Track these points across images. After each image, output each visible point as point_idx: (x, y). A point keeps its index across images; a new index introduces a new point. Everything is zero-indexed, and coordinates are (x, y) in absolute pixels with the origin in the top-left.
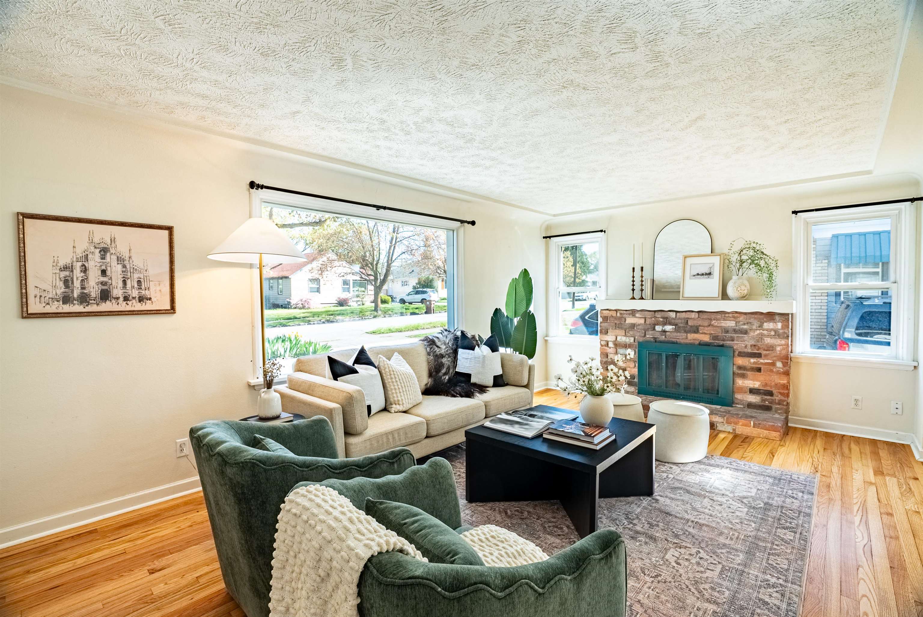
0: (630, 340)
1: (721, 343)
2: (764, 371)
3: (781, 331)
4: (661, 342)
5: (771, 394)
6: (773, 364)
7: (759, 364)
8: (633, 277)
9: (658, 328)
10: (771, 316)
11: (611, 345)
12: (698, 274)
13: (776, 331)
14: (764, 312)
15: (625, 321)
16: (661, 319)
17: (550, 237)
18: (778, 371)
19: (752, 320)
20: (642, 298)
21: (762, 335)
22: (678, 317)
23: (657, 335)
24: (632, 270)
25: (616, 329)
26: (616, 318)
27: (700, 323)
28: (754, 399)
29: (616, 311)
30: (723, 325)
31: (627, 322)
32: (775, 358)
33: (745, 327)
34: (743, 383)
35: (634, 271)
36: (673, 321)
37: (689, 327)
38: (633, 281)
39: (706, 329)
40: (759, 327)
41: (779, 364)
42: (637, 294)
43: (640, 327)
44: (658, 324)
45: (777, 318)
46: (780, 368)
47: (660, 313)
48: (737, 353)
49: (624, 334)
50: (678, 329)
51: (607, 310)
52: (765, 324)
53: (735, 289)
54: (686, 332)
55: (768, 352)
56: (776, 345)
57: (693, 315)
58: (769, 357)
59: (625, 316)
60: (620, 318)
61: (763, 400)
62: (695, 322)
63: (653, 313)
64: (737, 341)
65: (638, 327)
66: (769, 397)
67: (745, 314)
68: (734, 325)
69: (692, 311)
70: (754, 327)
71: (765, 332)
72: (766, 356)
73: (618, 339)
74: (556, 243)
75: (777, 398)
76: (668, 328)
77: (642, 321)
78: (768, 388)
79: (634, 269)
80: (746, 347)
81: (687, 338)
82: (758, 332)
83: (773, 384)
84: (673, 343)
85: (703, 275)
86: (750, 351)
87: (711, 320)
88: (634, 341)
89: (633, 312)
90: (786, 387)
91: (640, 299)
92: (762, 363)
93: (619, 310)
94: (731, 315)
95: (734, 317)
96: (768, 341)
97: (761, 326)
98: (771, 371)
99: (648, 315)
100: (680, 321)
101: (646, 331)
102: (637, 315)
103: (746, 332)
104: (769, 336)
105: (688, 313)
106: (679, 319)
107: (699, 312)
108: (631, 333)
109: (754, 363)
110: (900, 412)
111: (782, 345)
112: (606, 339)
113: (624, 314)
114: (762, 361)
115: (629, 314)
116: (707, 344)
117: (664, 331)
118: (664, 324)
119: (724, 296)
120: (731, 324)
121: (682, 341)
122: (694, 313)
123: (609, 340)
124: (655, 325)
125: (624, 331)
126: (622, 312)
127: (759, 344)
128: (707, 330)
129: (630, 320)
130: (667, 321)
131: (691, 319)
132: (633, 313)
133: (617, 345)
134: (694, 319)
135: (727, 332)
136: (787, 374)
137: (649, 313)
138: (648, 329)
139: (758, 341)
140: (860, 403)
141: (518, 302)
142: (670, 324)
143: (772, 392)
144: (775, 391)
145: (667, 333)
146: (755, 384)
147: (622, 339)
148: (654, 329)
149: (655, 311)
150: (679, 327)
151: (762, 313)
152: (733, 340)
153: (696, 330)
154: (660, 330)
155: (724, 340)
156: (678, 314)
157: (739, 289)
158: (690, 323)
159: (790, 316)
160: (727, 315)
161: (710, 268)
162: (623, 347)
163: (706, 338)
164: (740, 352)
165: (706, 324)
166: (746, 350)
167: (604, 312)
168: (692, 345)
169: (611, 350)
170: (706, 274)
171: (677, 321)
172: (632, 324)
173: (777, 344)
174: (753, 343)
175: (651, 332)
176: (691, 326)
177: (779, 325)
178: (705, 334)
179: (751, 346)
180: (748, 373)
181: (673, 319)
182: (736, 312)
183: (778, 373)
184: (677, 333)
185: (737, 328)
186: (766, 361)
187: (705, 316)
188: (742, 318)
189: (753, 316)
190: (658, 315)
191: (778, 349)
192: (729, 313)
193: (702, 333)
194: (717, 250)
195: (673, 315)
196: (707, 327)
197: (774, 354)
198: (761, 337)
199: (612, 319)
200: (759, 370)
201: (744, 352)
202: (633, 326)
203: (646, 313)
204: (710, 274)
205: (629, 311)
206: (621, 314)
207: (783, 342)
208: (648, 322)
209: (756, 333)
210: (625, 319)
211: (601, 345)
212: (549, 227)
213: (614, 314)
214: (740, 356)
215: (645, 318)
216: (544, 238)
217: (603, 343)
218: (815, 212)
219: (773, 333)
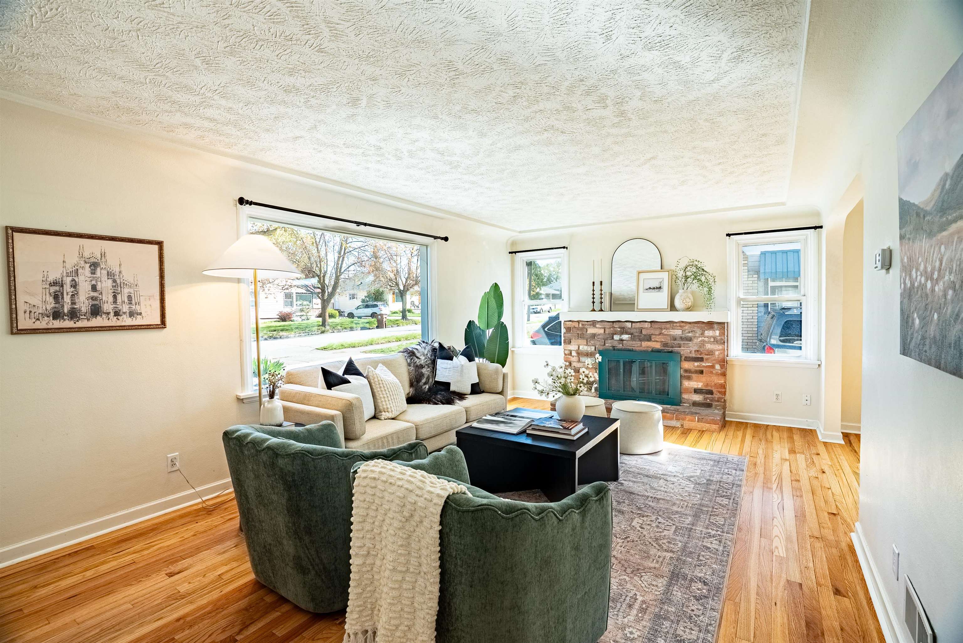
0: (591, 349)
1: (670, 349)
2: (706, 373)
3: (719, 338)
4: (619, 350)
5: (711, 392)
6: (713, 367)
7: (701, 367)
8: (593, 291)
9: (616, 337)
10: (710, 325)
11: (574, 353)
12: (650, 288)
13: (714, 338)
14: (705, 321)
15: (587, 331)
16: (619, 329)
17: (515, 252)
18: (717, 372)
19: (695, 329)
20: (601, 310)
21: (704, 341)
22: (633, 327)
23: (615, 344)
24: (592, 284)
25: (578, 339)
26: (578, 329)
27: (652, 332)
28: (698, 398)
29: (578, 322)
30: (672, 333)
32: (714, 362)
33: (690, 335)
34: (689, 384)
35: (594, 285)
36: (629, 330)
37: (643, 336)
38: (593, 294)
39: (658, 337)
40: (701, 334)
41: (718, 367)
42: (597, 306)
43: (600, 337)
44: (616, 334)
45: (716, 326)
46: (719, 370)
47: (617, 323)
48: (683, 358)
49: (585, 344)
50: (633, 338)
51: (570, 321)
52: (706, 332)
53: (681, 301)
54: (641, 340)
55: (708, 356)
56: (715, 350)
57: (647, 325)
58: (710, 360)
59: (586, 326)
60: (582, 329)
61: (705, 399)
62: (648, 331)
63: (612, 323)
64: (684, 347)
65: (598, 337)
66: (710, 396)
67: (690, 323)
68: (681, 333)
69: (646, 322)
70: (697, 335)
71: (706, 339)
72: (707, 359)
73: (580, 348)
74: (521, 258)
75: (716, 396)
76: (625, 337)
77: (602, 331)
78: (709, 388)
79: (594, 283)
80: (691, 352)
81: (641, 346)
82: (701, 339)
83: (713, 384)
84: (629, 350)
85: (654, 288)
86: (694, 356)
87: (661, 329)
88: (595, 349)
89: (593, 323)
90: (723, 386)
91: (599, 311)
92: (704, 366)
93: (581, 321)
94: (678, 325)
95: (680, 326)
96: (709, 346)
97: (702, 334)
98: (712, 373)
99: (607, 325)
100: (635, 330)
101: (605, 340)
102: (597, 326)
103: (690, 339)
104: (709, 342)
105: (642, 323)
106: (636, 329)
107: (651, 322)
108: (592, 342)
109: (698, 366)
110: (808, 402)
111: (719, 350)
112: (569, 349)
113: (586, 325)
114: (704, 364)
115: (590, 325)
116: (659, 351)
117: (622, 340)
118: (622, 333)
119: (672, 307)
120: (678, 332)
121: (637, 349)
122: (647, 323)
123: (572, 349)
124: (613, 334)
125: (585, 341)
126: (584, 323)
127: (701, 349)
128: (658, 338)
129: (591, 331)
130: (624, 331)
131: (644, 328)
133: (579, 354)
134: (647, 328)
135: (675, 339)
136: (724, 374)
137: (607, 323)
138: (607, 339)
139: (701, 347)
140: (780, 397)
141: (490, 314)
142: (627, 333)
143: (712, 391)
144: (714, 390)
145: (624, 342)
146: (698, 385)
147: (584, 348)
148: (613, 338)
149: (613, 322)
150: (635, 336)
151: (703, 322)
152: (680, 347)
153: (649, 338)
154: (618, 339)
155: (672, 347)
156: (633, 324)
157: (684, 301)
158: (644, 332)
159: (726, 324)
160: (675, 325)
161: (661, 282)
162: (585, 355)
163: (658, 346)
164: (686, 357)
165: (657, 332)
166: (691, 355)
167: (567, 323)
168: (645, 352)
169: (574, 358)
170: (657, 288)
171: (632, 331)
172: (593, 334)
173: (716, 349)
174: (696, 348)
175: (610, 341)
176: (645, 335)
177: (717, 333)
178: (657, 341)
179: (695, 351)
180: (693, 375)
181: (629, 328)
182: (683, 322)
183: (717, 374)
184: (633, 341)
185: (683, 336)
186: (707, 364)
187: (656, 326)
188: (687, 327)
189: (696, 325)
190: (616, 325)
191: (717, 353)
192: (676, 323)
193: (654, 341)
194: (665, 268)
195: (629, 325)
196: (658, 335)
197: (713, 358)
198: (703, 343)
199: (574, 330)
200: (702, 372)
201: (689, 357)
202: (594, 336)
203: (606, 323)
204: (660, 288)
205: (590, 322)
206: (583, 325)
207: (721, 347)
208: (607, 332)
209: (699, 340)
210: (587, 330)
211: (565, 354)
212: (513, 243)
213: (576, 325)
214: (685, 360)
215: (605, 329)
216: (510, 253)
217: (567, 352)
218: (744, 235)
219: (712, 340)
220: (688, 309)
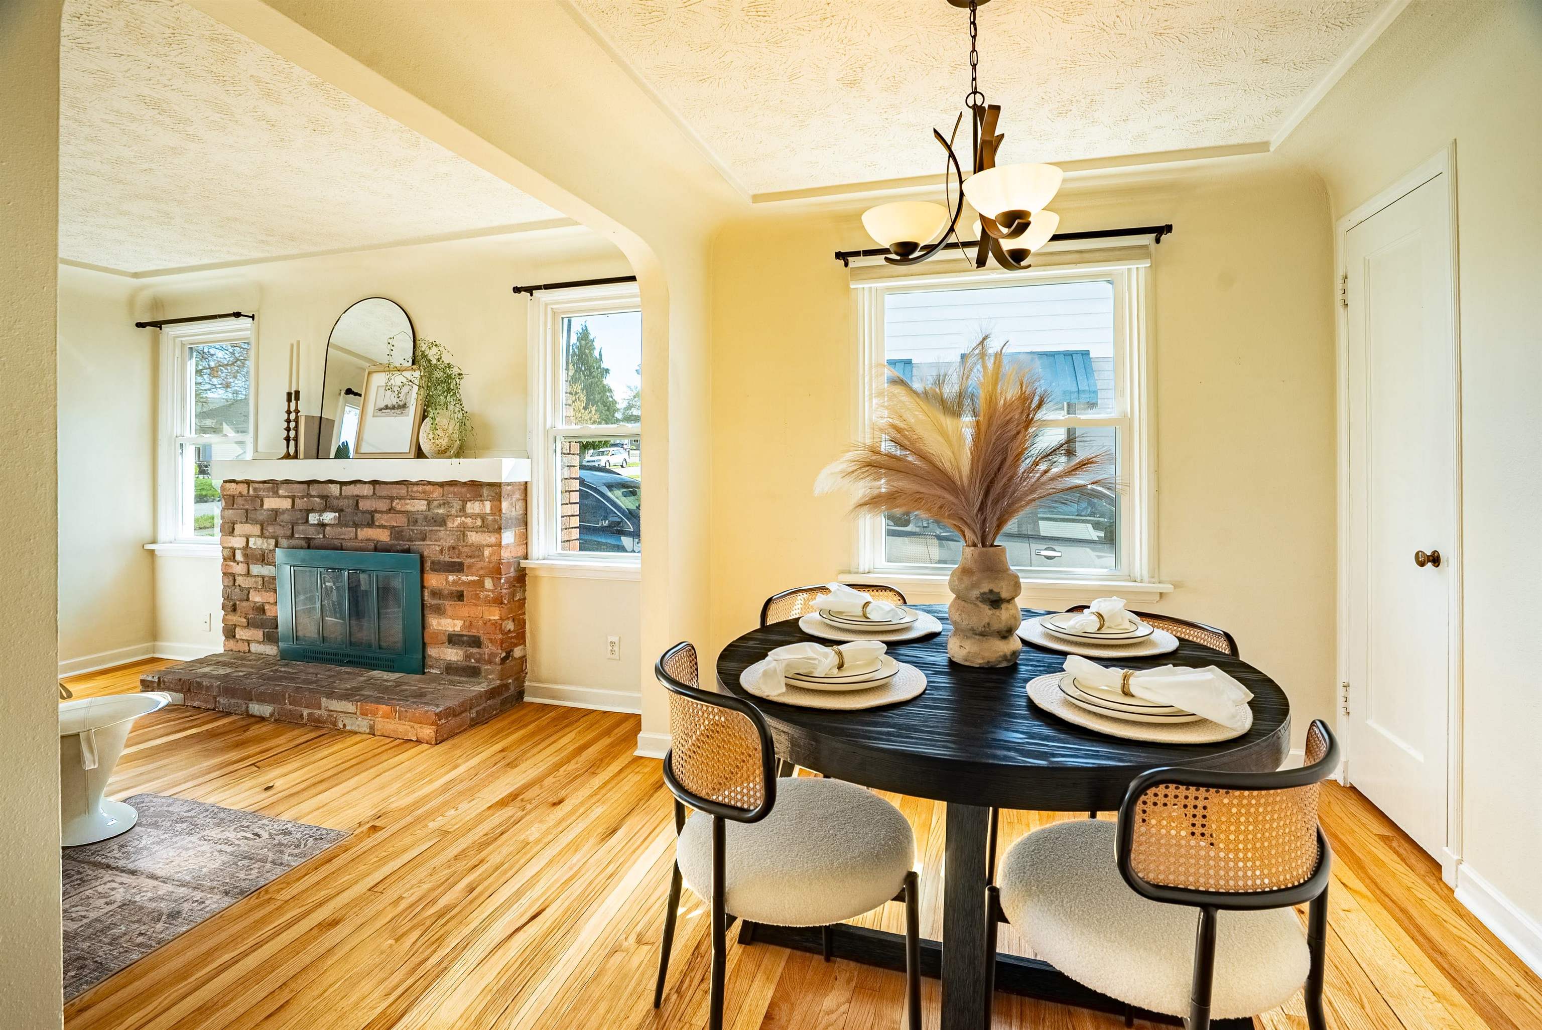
0: (269, 544)
1: (406, 544)
2: (467, 599)
3: (490, 518)
4: (318, 546)
5: (476, 642)
6: (480, 584)
7: (460, 585)
8: (288, 412)
9: (313, 518)
10: (475, 489)
11: (239, 556)
12: (386, 407)
13: (483, 518)
14: (466, 480)
15: (262, 505)
16: (318, 500)
18: (487, 596)
19: (450, 498)
21: (465, 526)
22: (342, 493)
23: (314, 532)
25: (246, 522)
26: (247, 498)
27: (376, 504)
28: (453, 655)
29: (248, 483)
30: (409, 508)
31: (265, 507)
32: (481, 572)
33: (441, 511)
34: (439, 624)
36: (335, 502)
37: (359, 515)
38: (289, 421)
39: (385, 516)
40: (461, 510)
41: (488, 584)
43: (285, 516)
44: (312, 511)
45: (485, 492)
46: (489, 591)
47: (315, 486)
48: (428, 564)
49: (259, 533)
50: (342, 520)
51: (234, 481)
52: (469, 505)
54: (356, 525)
55: (472, 560)
56: (484, 546)
57: (365, 490)
58: (474, 570)
59: (261, 493)
60: (254, 499)
61: (468, 657)
62: (369, 503)
63: (305, 486)
64: (429, 539)
65: (282, 517)
66: (474, 650)
67: (441, 485)
68: (424, 508)
69: (364, 482)
70: (453, 512)
71: (469, 521)
72: (470, 567)
73: (251, 545)
75: (485, 651)
76: (329, 517)
77: (288, 504)
78: (474, 632)
80: (441, 551)
81: (357, 537)
82: (459, 520)
83: (481, 622)
84: (336, 547)
85: (393, 408)
86: (447, 559)
87: (391, 498)
88: (277, 546)
89: (274, 485)
90: (500, 628)
92: (464, 583)
93: (252, 482)
94: (420, 488)
95: (424, 492)
96: (474, 538)
97: (463, 509)
98: (477, 597)
99: (299, 490)
100: (346, 502)
101: (294, 525)
102: (281, 492)
103: (442, 522)
104: (474, 528)
105: (358, 485)
106: (347, 497)
107: (374, 483)
108: (271, 529)
109: (455, 583)
111: (491, 546)
112: (230, 545)
113: (260, 490)
114: (464, 578)
115: (268, 490)
116: (387, 549)
117: (322, 525)
118: (326, 509)
120: (420, 506)
121: (350, 543)
122: (366, 486)
123: (236, 546)
124: (309, 511)
125: (259, 527)
126: (257, 485)
127: (460, 545)
128: (386, 520)
129: (270, 503)
130: (327, 504)
131: (362, 496)
132: (273, 488)
133: (248, 555)
134: (366, 498)
135: (415, 522)
136: (498, 601)
137: (298, 486)
138: (297, 522)
139: (459, 539)
142: (332, 509)
143: (479, 638)
144: (484, 639)
145: (327, 528)
146: (455, 625)
147: (256, 542)
148: (307, 521)
149: (308, 483)
150: (345, 515)
151: (463, 484)
152: (424, 539)
153: (370, 520)
154: (316, 522)
155: (410, 540)
156: (343, 488)
158: (361, 506)
160: (414, 488)
162: (259, 560)
163: (383, 536)
164: (433, 563)
165: (385, 506)
166: (441, 558)
167: (228, 485)
168: (364, 550)
169: (239, 566)
170: (399, 407)
171: (343, 503)
172: (272, 510)
173: (484, 543)
174: (452, 543)
175: (301, 528)
176: (363, 513)
177: (487, 506)
178: (384, 527)
179: (449, 548)
180: (447, 602)
181: (336, 498)
182: (429, 483)
183: (487, 601)
184: (342, 526)
185: (430, 513)
186: (470, 578)
187: (383, 491)
188: (436, 494)
189: (451, 489)
190: (313, 490)
191: (487, 552)
192: (417, 484)
193: (379, 527)
195: (335, 489)
196: (386, 513)
197: (481, 564)
198: (463, 531)
199: (241, 500)
200: (460, 596)
201: (439, 562)
202: (274, 515)
203: (295, 486)
204: (404, 406)
205: (267, 482)
206: (255, 489)
207: (492, 539)
208: (297, 506)
209: (456, 524)
210: (262, 501)
211: (225, 557)
213: (244, 490)
214: (432, 570)
215: (293, 498)
216: (135, 325)
217: (227, 553)
219: (479, 522)
220: (442, 453)
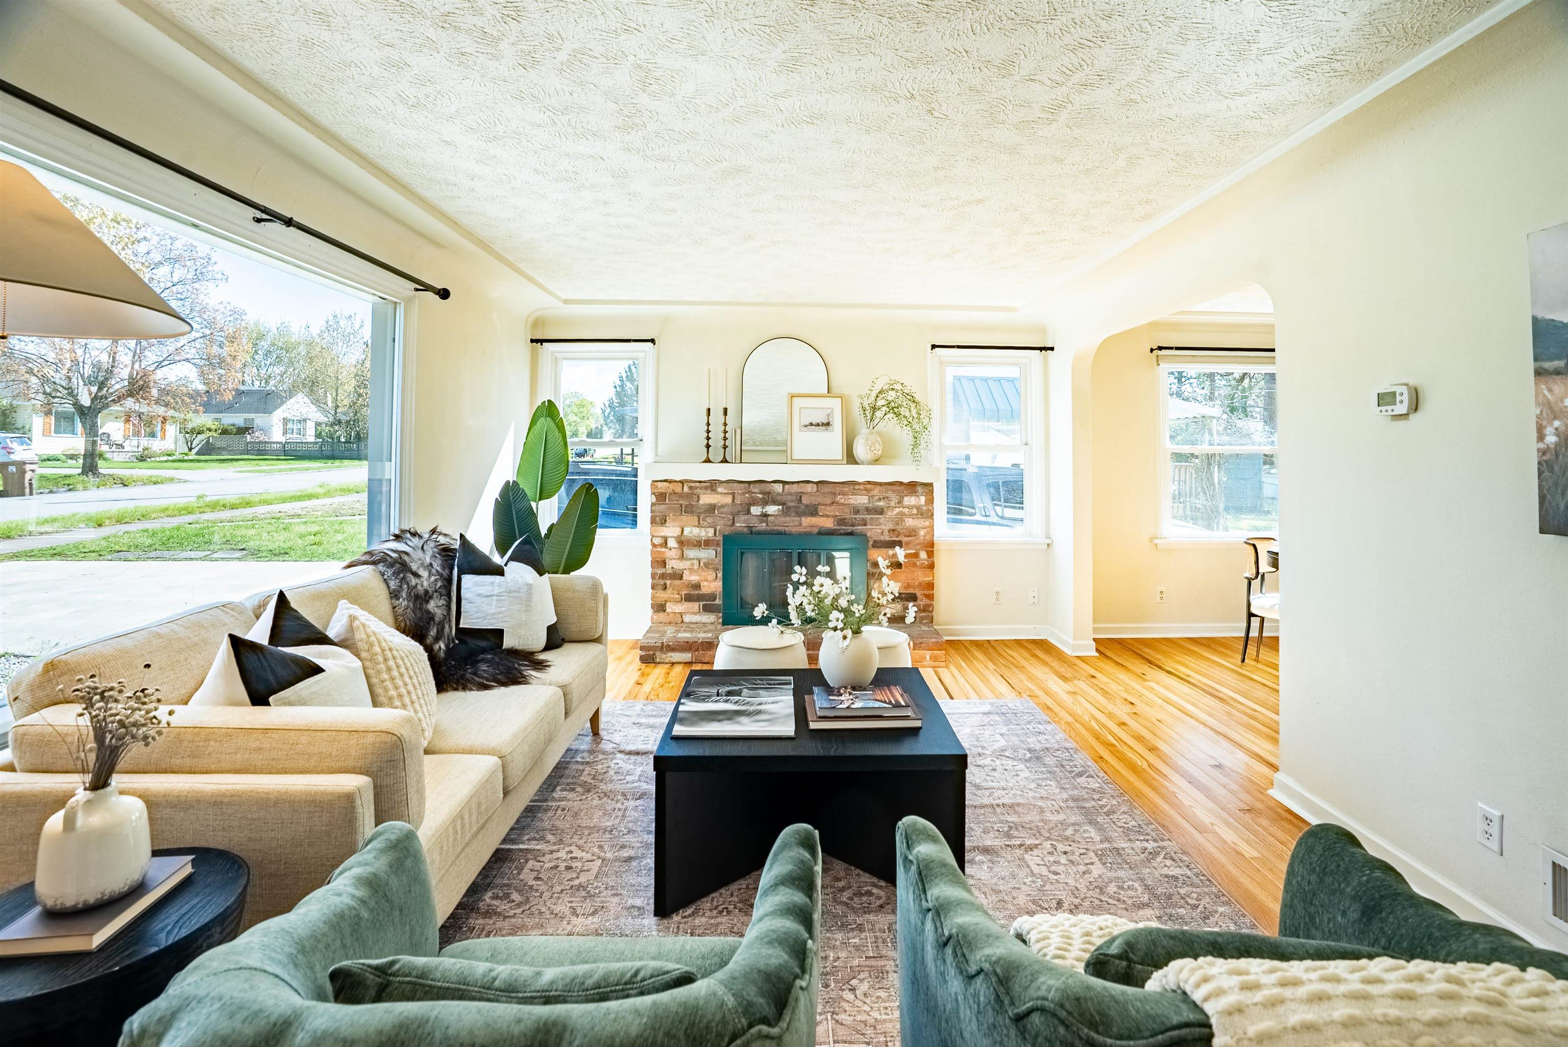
0: (707, 532)
1: (850, 529)
2: (906, 567)
3: (925, 508)
4: (759, 533)
5: (914, 598)
6: (916, 555)
8: (708, 424)
9: (756, 510)
10: (912, 487)
11: (672, 543)
12: (811, 424)
13: (918, 508)
14: (904, 481)
15: (698, 501)
16: (760, 496)
17: (541, 341)
18: (923, 564)
19: (889, 494)
20: (725, 461)
21: (902, 514)
22: (786, 491)
23: (754, 523)
24: (705, 412)
25: (681, 515)
26: (681, 496)
27: (820, 500)
29: (682, 482)
30: (852, 501)
31: (701, 502)
32: (918, 547)
33: (881, 504)
35: (709, 415)
36: (779, 498)
37: (803, 507)
38: (708, 431)
39: (829, 508)
40: (899, 503)
41: (923, 555)
42: (716, 453)
43: (725, 509)
44: (754, 504)
45: (920, 489)
46: (924, 560)
47: (758, 485)
48: (871, 543)
49: (696, 524)
50: (786, 511)
51: (666, 481)
52: (906, 499)
53: (865, 447)
54: (799, 515)
55: (910, 539)
56: (919, 528)
57: (809, 488)
58: (912, 545)
59: (698, 491)
60: (689, 496)
62: (813, 498)
63: (747, 485)
64: (871, 525)
65: (721, 510)
67: (881, 484)
68: (866, 501)
69: (808, 482)
70: (893, 504)
71: (906, 510)
72: (907, 544)
73: (685, 533)
74: (552, 353)
75: (922, 603)
76: (772, 509)
77: (728, 500)
78: (911, 591)
79: (709, 410)
80: (882, 533)
81: (800, 524)
82: (897, 510)
83: (917, 583)
84: (779, 533)
85: (818, 425)
86: (887, 538)
87: (834, 494)
88: (715, 534)
89: (712, 485)
90: (930, 586)
91: (722, 462)
93: (687, 481)
94: (862, 487)
95: (866, 490)
96: (910, 522)
98: (914, 565)
99: (739, 489)
100: (789, 498)
101: (734, 515)
102: (720, 490)
103: (881, 512)
104: (911, 515)
105: (802, 485)
106: (789, 494)
107: (818, 483)
108: (709, 520)
110: (1037, 600)
111: (925, 528)
112: (663, 534)
113: (696, 488)
115: (706, 488)
116: (831, 533)
117: (765, 515)
118: (765, 503)
119: (851, 459)
120: (861, 500)
121: (794, 530)
122: (810, 485)
123: (668, 535)
124: (750, 505)
125: (696, 518)
126: (693, 484)
127: (899, 528)
128: (830, 510)
129: (707, 499)
130: (769, 498)
131: (806, 493)
132: (712, 486)
133: (683, 543)
134: (810, 494)
135: (857, 512)
136: (931, 567)
137: (738, 485)
138: (738, 513)
139: (897, 524)
140: (1001, 596)
142: (774, 503)
143: (915, 594)
144: (919, 595)
145: (770, 518)
146: (897, 587)
147: (692, 532)
148: (748, 512)
149: (749, 483)
150: (789, 508)
151: (902, 483)
152: (865, 525)
153: (813, 511)
154: (759, 513)
155: (853, 525)
156: (787, 486)
157: (869, 448)
158: (805, 500)
159: (930, 486)
160: (857, 487)
161: (828, 415)
162: (695, 546)
163: (829, 524)
164: (875, 542)
165: (828, 500)
166: (882, 538)
167: (659, 484)
168: (807, 534)
169: (671, 551)
170: (823, 425)
171: (784, 498)
172: (710, 505)
173: (920, 526)
174: (891, 526)
175: (743, 518)
176: (807, 506)
177: (923, 500)
178: (828, 516)
179: (889, 531)
181: (779, 494)
182: (869, 482)
183: (923, 567)
184: (785, 516)
185: (871, 505)
186: (907, 552)
187: (826, 489)
188: (876, 491)
189: (891, 487)
190: (755, 489)
191: (922, 533)
192: (859, 484)
193: (822, 516)
194: (835, 390)
195: (778, 488)
196: (829, 505)
197: (916, 542)
198: (901, 518)
199: (674, 497)
200: (901, 565)
201: (881, 541)
202: (712, 508)
203: (735, 485)
204: (828, 424)
205: (704, 482)
206: (691, 488)
207: (923, 523)
208: (738, 501)
209: (895, 512)
210: (698, 497)
211: (654, 545)
212: (537, 323)
213: (678, 489)
214: (874, 546)
215: (733, 495)
216: (532, 341)
217: (657, 541)
218: (956, 349)
219: (915, 511)
220: (876, 461)
